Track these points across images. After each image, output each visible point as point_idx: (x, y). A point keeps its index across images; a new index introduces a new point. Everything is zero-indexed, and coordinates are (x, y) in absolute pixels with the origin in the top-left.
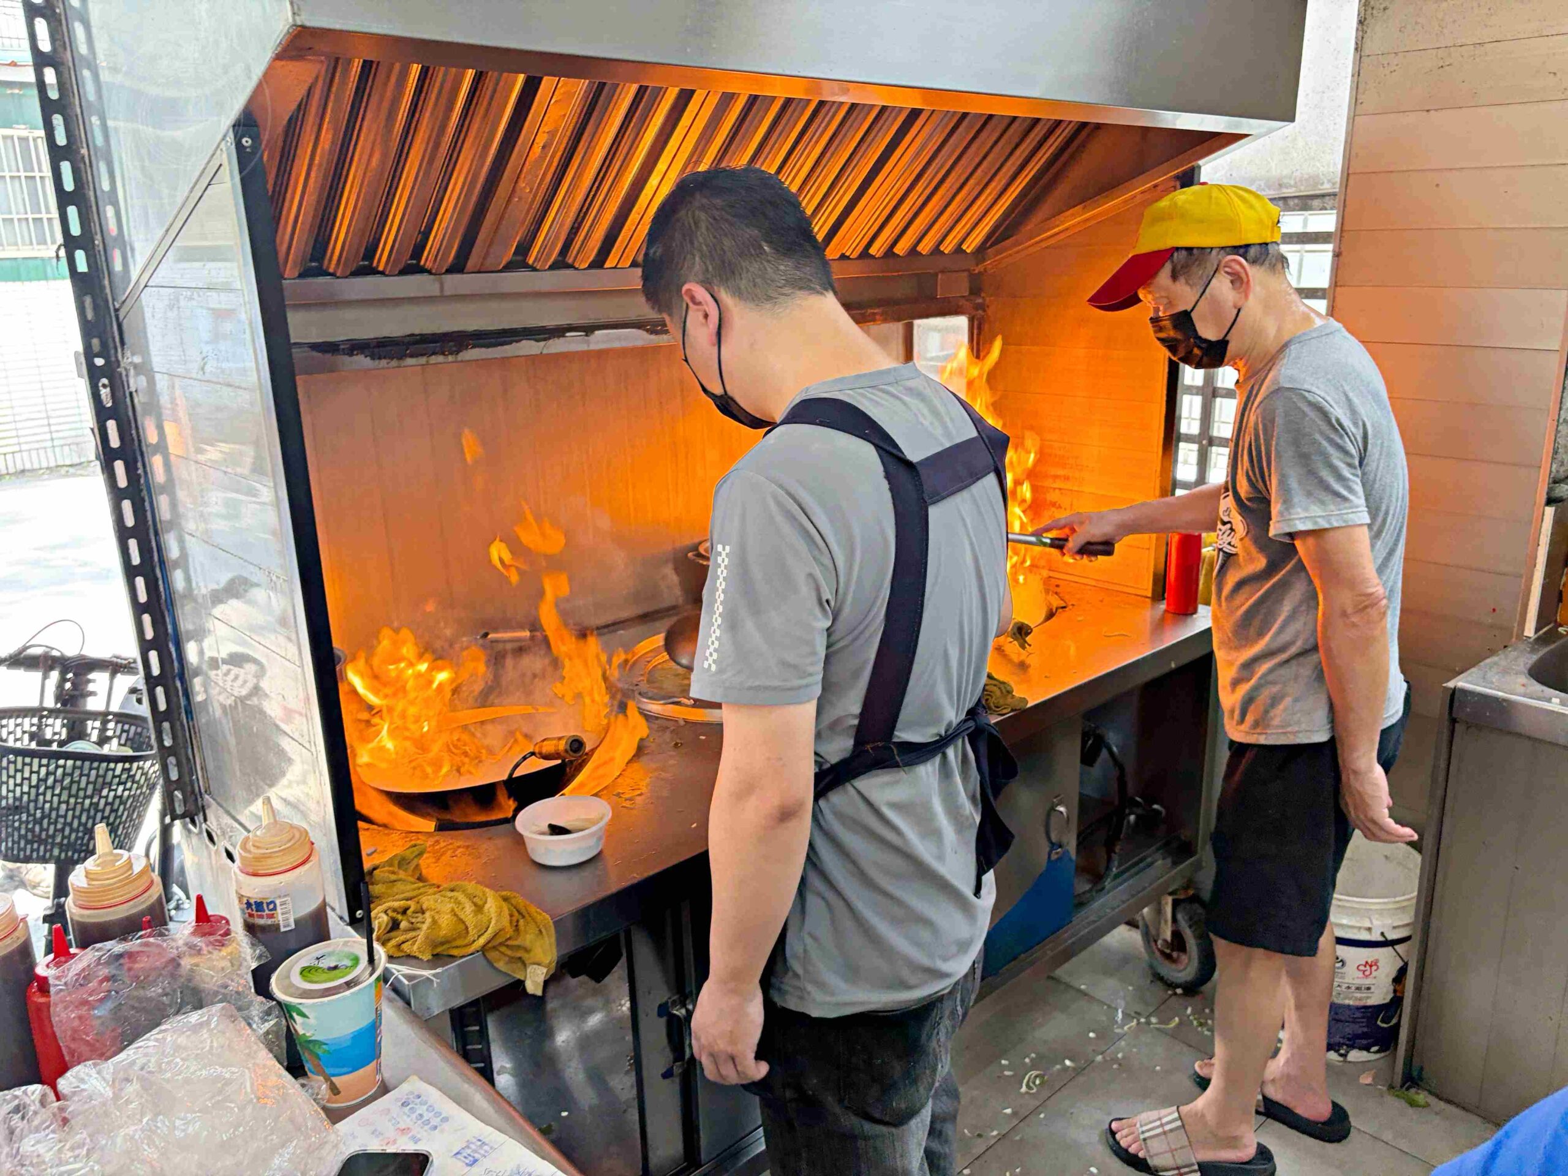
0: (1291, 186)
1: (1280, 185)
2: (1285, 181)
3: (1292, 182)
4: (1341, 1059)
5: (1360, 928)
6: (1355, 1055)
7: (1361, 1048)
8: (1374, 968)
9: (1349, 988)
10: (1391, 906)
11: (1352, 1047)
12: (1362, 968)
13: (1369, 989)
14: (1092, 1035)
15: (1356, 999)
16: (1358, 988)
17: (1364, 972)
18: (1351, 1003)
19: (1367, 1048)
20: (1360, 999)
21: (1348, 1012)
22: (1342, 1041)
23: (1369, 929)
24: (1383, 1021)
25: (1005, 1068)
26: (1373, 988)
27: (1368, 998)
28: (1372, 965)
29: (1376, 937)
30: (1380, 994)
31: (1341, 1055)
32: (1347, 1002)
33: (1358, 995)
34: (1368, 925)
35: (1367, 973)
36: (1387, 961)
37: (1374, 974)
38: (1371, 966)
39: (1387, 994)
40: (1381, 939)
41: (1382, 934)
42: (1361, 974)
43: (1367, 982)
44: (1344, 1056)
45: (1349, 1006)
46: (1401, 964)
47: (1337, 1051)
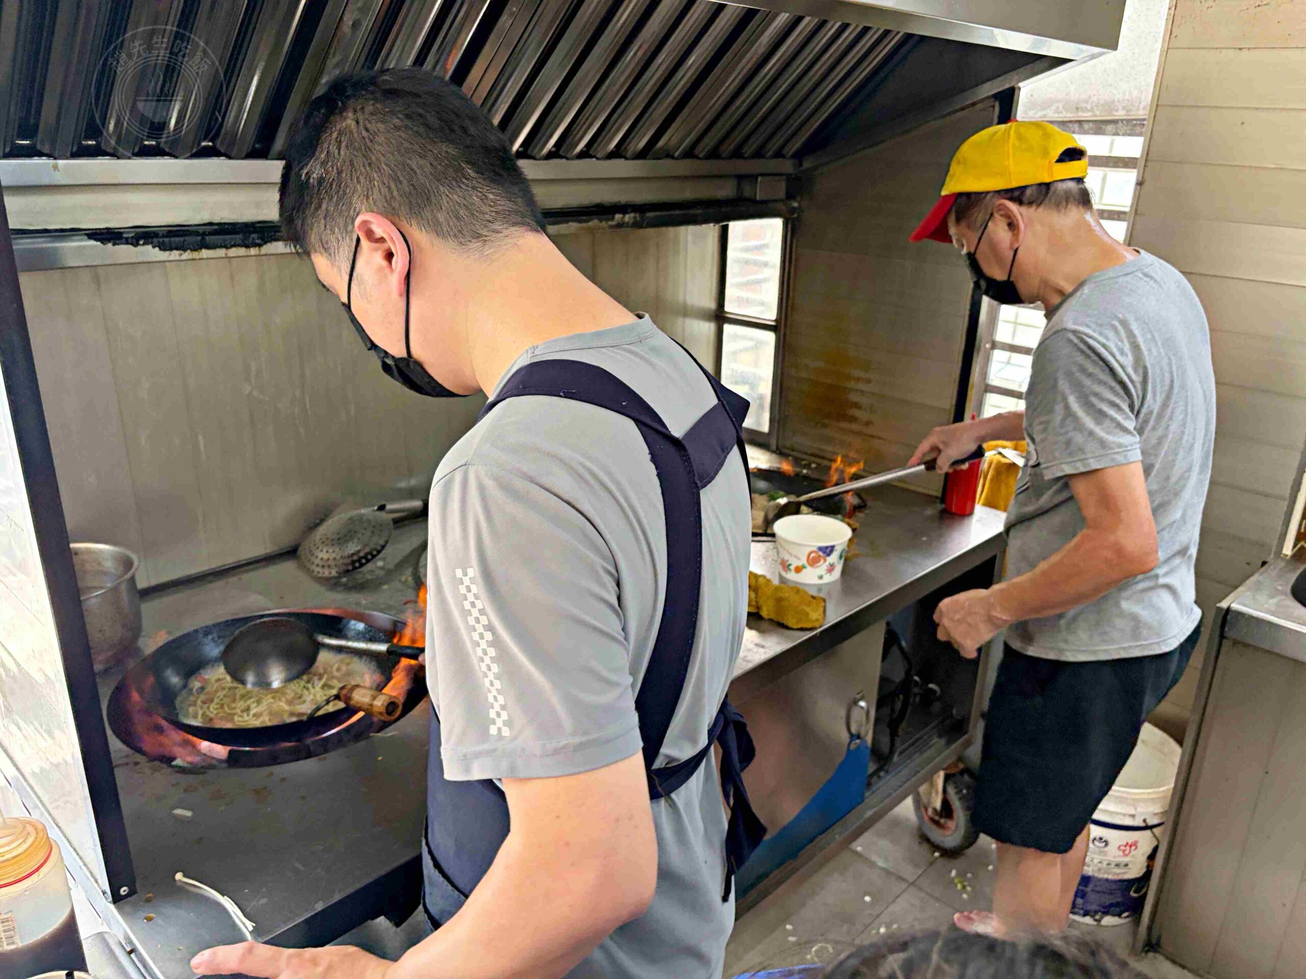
0: (1088, 110)
1: (1077, 109)
2: (1083, 105)
3: (1089, 107)
4: (1095, 923)
5: (1125, 815)
6: (1108, 920)
7: (1114, 915)
8: (1133, 848)
9: (1109, 864)
10: (1152, 796)
11: (1106, 913)
12: (1122, 848)
13: (1126, 865)
15: (1115, 874)
16: (1117, 865)
17: (1124, 851)
18: (1110, 877)
19: (1119, 915)
20: (1118, 874)
21: (1107, 885)
22: (1097, 908)
23: (1133, 816)
24: (1135, 892)
25: (791, 933)
26: (1130, 866)
27: (1124, 873)
29: (1138, 822)
30: (1135, 871)
31: (1095, 920)
32: (1106, 876)
33: (1117, 871)
34: (1133, 812)
35: (1127, 852)
36: (1145, 842)
37: (1133, 853)
38: (1131, 846)
40: (1143, 825)
41: (1145, 821)
43: (1126, 860)
44: (1099, 921)
45: (1107, 880)
46: (1155, 843)
47: (1093, 917)
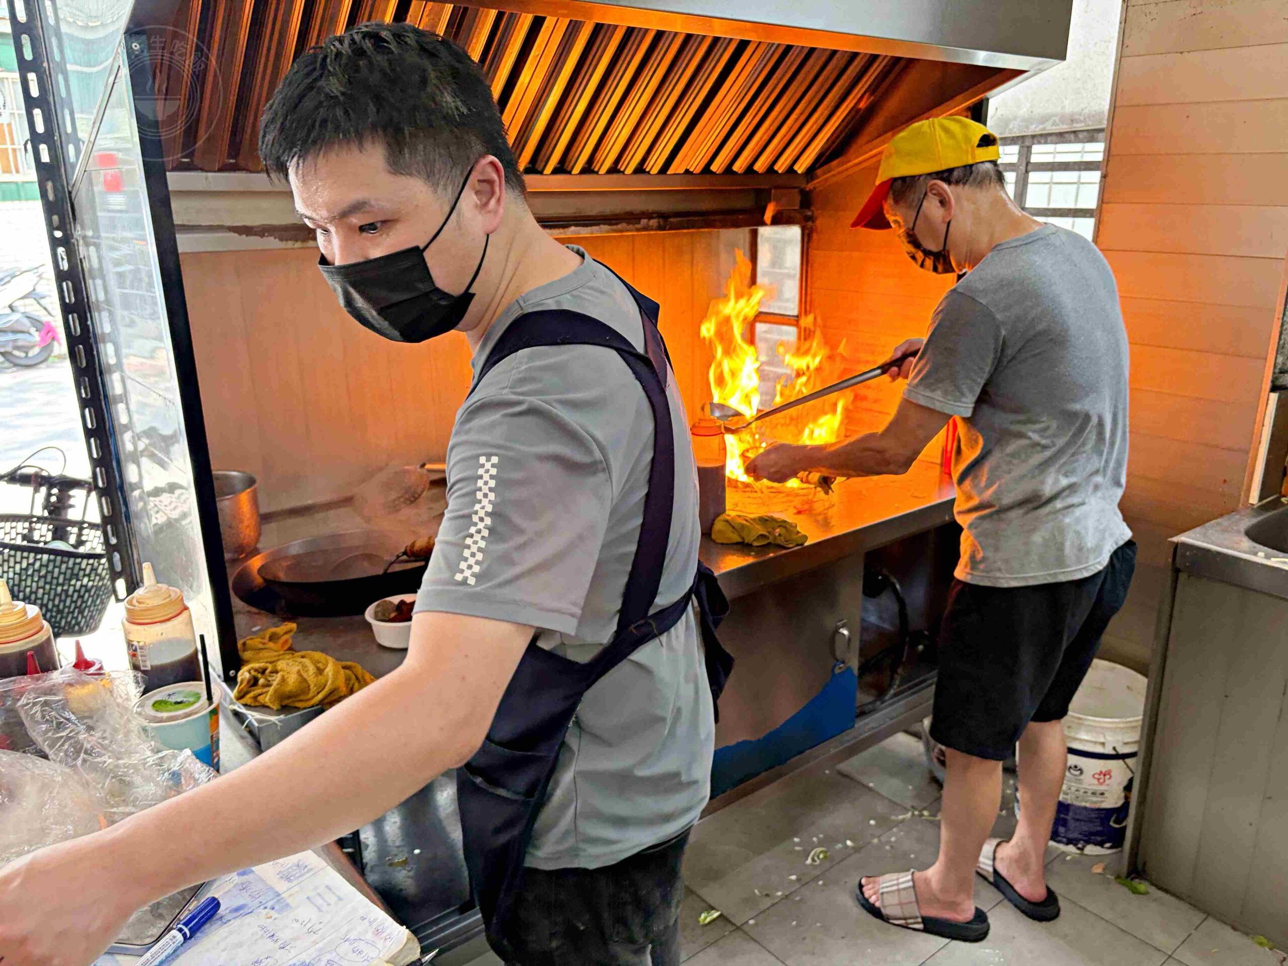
0: (1081, 121)
2: (1076, 117)
3: (1082, 118)
4: (1078, 852)
5: (1095, 743)
6: (1091, 849)
7: (1097, 844)
8: (1107, 777)
9: (1085, 792)
10: (1121, 725)
11: (1088, 842)
12: (1097, 776)
13: (1102, 794)
14: (872, 822)
15: (1092, 802)
16: (1094, 793)
17: (1099, 779)
18: (1088, 805)
19: (1101, 844)
20: (1096, 802)
21: (1084, 812)
22: (1080, 837)
23: (1103, 744)
24: (1115, 822)
25: (797, 844)
26: (1106, 795)
27: (1102, 802)
28: (1107, 774)
29: (1109, 750)
30: (1112, 800)
31: (1079, 849)
32: (1083, 804)
33: (1094, 799)
34: (1102, 740)
35: (1101, 781)
36: (1119, 772)
37: (1107, 782)
38: (1105, 775)
39: (1119, 798)
40: (1113, 752)
41: (1114, 748)
42: (1096, 782)
43: (1102, 788)
44: (1082, 849)
45: (1085, 808)
46: (1130, 775)
47: (1075, 845)
